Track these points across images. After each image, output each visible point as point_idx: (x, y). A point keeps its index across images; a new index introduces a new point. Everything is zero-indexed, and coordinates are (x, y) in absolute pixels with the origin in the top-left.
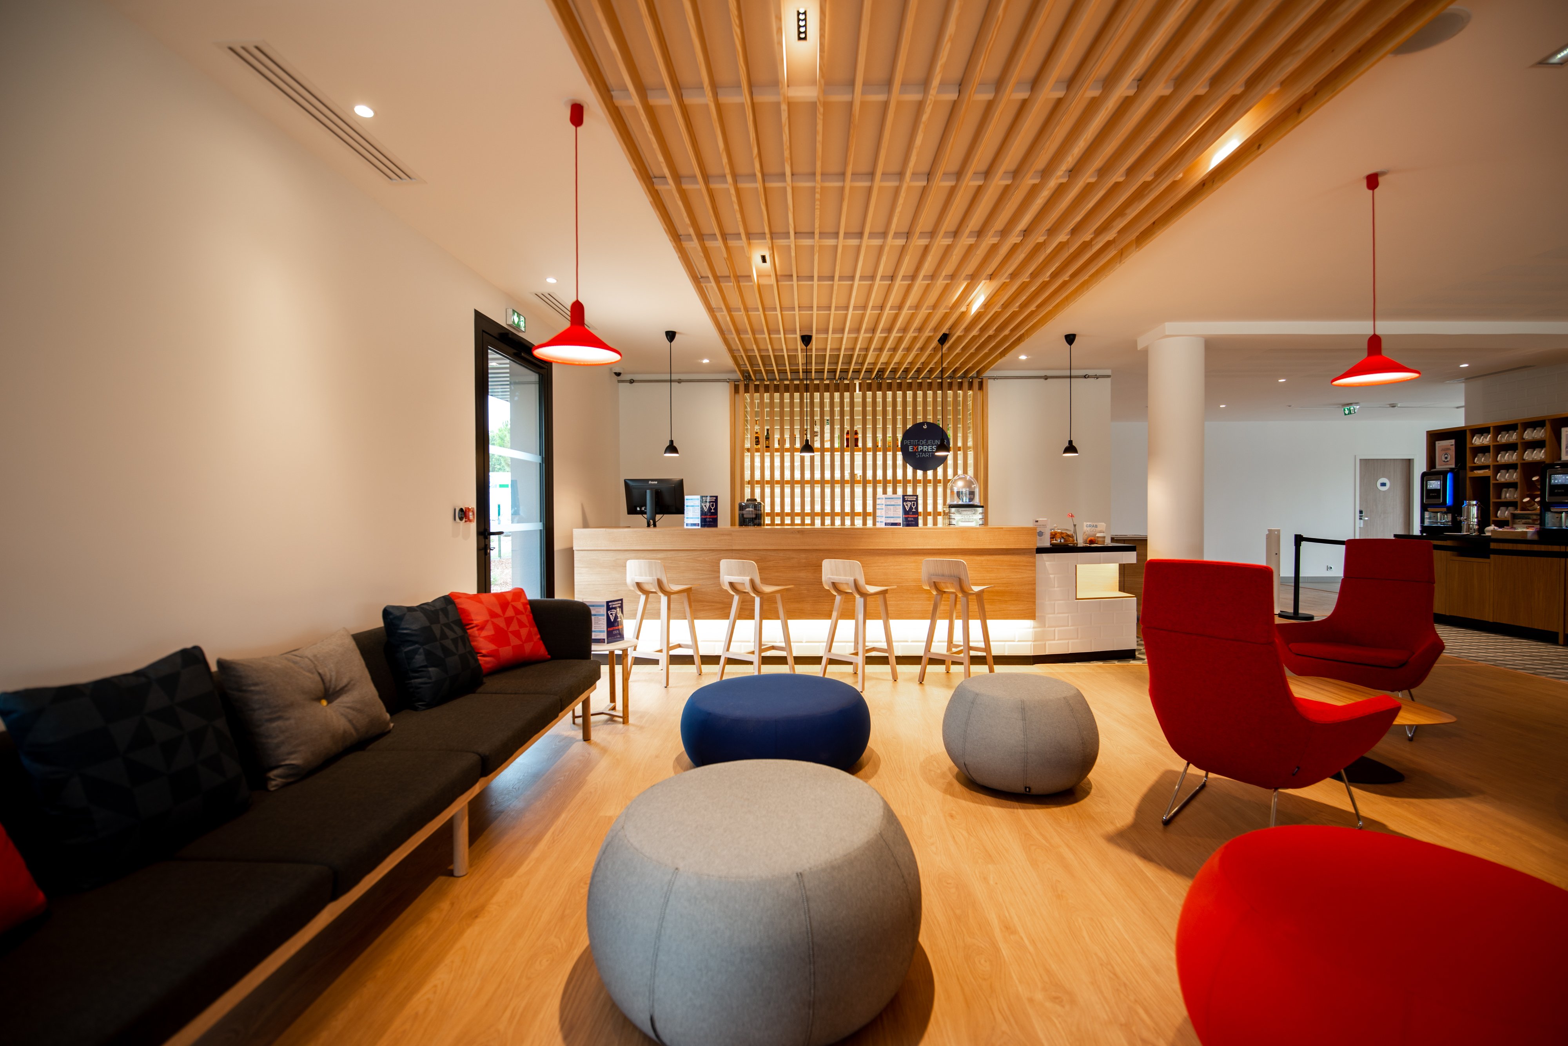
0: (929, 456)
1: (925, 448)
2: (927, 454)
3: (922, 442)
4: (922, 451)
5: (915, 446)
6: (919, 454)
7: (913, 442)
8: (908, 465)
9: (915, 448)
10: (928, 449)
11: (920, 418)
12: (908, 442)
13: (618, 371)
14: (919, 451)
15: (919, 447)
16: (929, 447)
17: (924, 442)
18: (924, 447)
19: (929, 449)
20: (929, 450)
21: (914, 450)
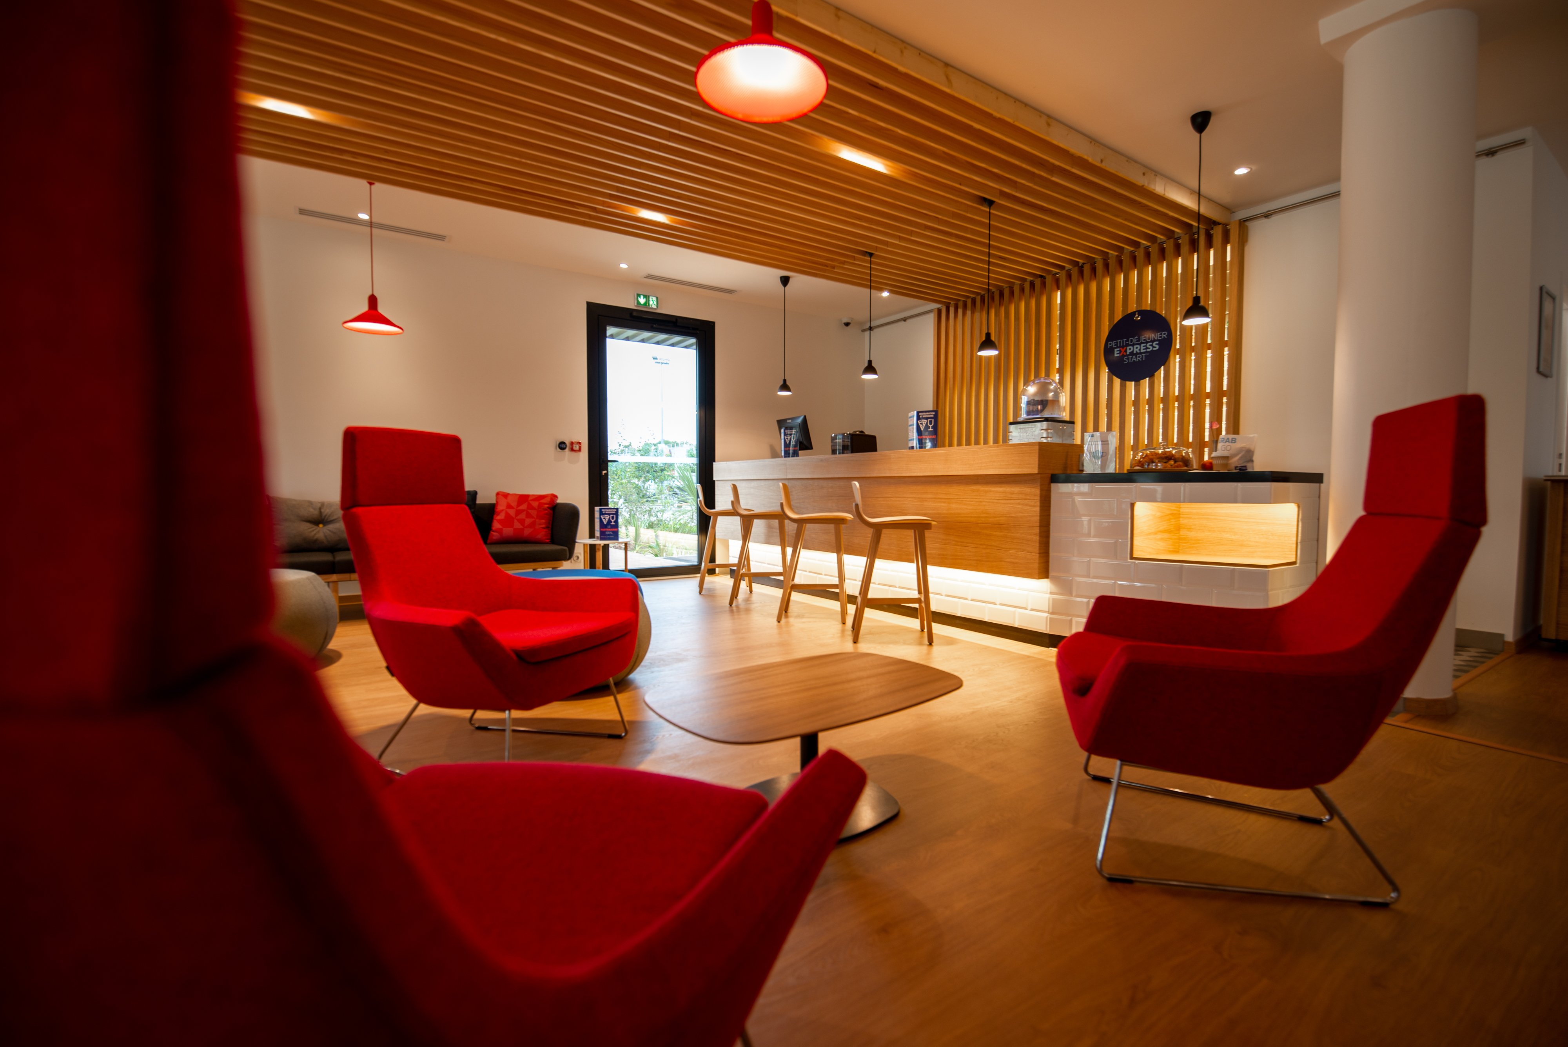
0: (1142, 358)
1: (1137, 348)
2: (1139, 357)
3: (1132, 340)
4: (1132, 353)
5: (1123, 347)
6: (1128, 359)
7: (1120, 342)
8: (1114, 377)
9: (1123, 350)
10: (1140, 350)
11: (1133, 307)
12: (1113, 344)
13: (845, 320)
14: (1128, 353)
15: (1128, 348)
16: (1142, 345)
17: (1135, 340)
18: (1135, 346)
19: (1142, 348)
20: (1142, 351)
21: (1121, 355)
